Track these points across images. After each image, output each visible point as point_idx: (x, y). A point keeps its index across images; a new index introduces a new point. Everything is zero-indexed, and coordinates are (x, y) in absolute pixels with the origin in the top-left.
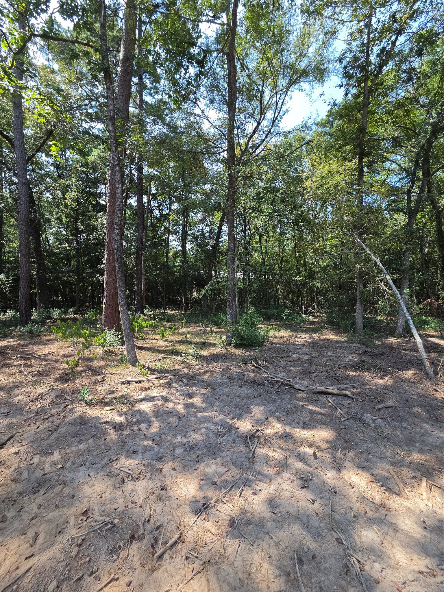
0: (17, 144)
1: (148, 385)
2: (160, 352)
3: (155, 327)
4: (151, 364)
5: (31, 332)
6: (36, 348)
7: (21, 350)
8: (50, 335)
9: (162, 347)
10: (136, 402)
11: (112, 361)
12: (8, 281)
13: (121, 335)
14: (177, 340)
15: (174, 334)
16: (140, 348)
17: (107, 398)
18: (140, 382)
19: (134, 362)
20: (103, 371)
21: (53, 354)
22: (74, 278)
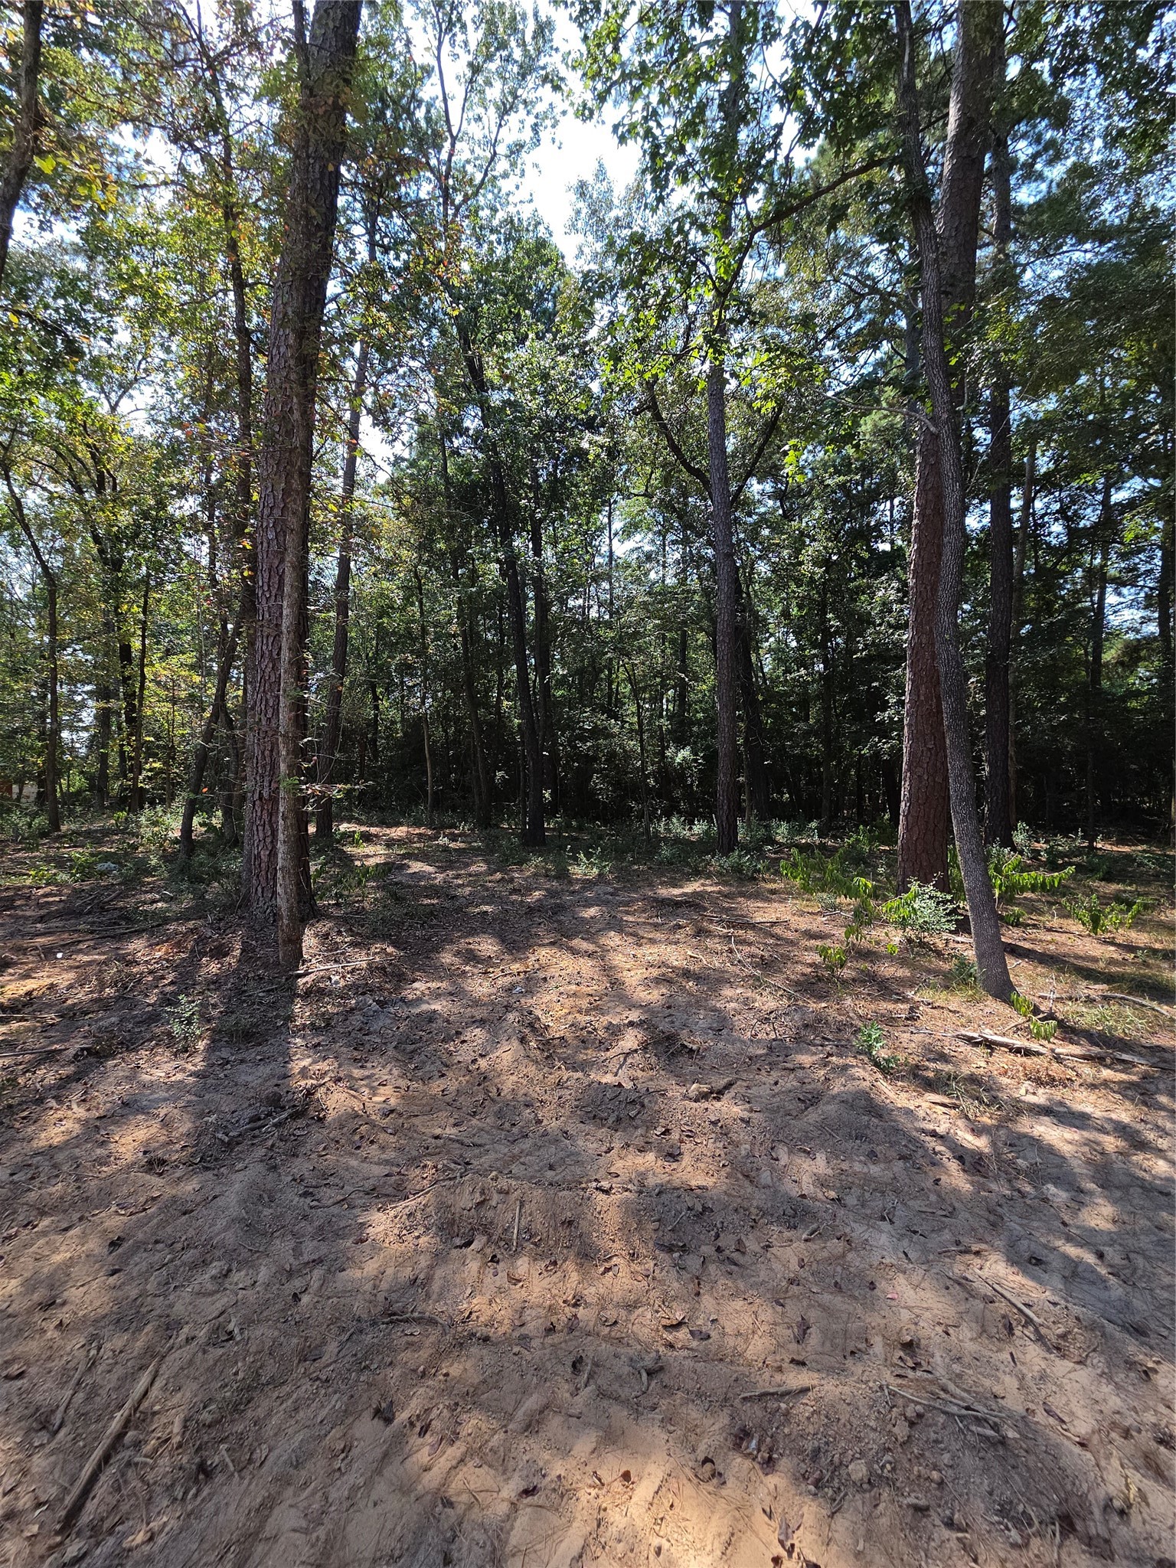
0: (713, 477)
1: (1056, 1070)
2: (1091, 975)
3: (1063, 890)
4: (1060, 1006)
5: (737, 869)
6: (752, 904)
7: (726, 905)
8: (775, 882)
9: (1095, 960)
10: (1019, 1109)
11: (929, 971)
12: (695, 761)
13: (951, 901)
14: (1157, 946)
15: (1138, 924)
16: (1015, 951)
17: (927, 1069)
18: (1028, 1053)
19: (1004, 991)
20: (910, 994)
21: (786, 924)
22: (817, 748)
